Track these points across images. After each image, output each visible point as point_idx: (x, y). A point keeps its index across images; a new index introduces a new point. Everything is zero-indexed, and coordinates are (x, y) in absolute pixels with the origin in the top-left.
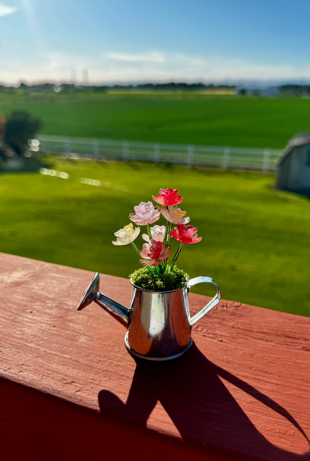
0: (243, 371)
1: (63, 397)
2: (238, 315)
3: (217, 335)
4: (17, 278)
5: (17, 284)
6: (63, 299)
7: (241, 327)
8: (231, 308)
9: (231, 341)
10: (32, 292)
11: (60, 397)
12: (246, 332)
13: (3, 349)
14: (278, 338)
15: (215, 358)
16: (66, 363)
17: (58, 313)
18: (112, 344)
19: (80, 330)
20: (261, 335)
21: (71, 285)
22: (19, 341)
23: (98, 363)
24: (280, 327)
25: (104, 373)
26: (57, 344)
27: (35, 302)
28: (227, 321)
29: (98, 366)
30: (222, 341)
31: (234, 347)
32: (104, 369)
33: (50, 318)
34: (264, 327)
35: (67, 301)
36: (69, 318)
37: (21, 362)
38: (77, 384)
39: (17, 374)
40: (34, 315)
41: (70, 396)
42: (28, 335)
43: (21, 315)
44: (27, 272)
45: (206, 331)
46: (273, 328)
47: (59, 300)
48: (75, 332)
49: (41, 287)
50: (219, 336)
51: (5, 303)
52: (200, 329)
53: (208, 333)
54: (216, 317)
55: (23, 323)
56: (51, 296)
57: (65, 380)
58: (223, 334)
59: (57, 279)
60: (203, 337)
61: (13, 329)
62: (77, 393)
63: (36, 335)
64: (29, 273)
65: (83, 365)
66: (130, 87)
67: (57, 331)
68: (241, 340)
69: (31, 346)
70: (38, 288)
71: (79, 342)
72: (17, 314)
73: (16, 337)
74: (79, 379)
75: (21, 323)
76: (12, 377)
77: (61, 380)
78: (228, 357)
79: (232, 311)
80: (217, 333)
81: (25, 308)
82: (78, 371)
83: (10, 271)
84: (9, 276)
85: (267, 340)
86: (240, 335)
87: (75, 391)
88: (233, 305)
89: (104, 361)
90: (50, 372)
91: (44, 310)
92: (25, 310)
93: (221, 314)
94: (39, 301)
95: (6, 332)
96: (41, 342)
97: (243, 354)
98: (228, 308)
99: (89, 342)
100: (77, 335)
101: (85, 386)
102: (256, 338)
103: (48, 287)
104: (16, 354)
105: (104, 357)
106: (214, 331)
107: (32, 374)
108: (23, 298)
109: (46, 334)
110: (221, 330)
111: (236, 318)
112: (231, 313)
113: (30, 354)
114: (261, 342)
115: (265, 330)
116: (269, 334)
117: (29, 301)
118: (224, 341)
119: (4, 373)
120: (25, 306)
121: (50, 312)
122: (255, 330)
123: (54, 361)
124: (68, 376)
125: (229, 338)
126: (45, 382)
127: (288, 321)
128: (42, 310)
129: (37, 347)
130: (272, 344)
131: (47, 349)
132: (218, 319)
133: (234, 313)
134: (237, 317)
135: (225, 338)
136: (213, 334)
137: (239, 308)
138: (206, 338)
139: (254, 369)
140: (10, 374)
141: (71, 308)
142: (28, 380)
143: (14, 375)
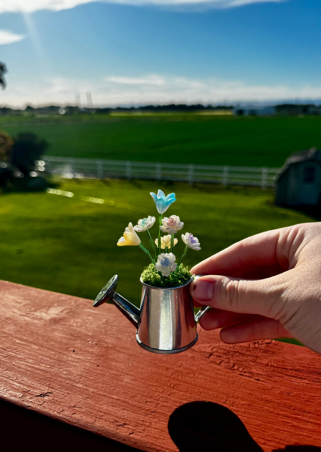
0: (283, 411)
1: (118, 440)
2: (270, 352)
3: (253, 374)
4: (54, 314)
5: (55, 321)
6: (102, 336)
7: (275, 365)
8: (263, 345)
9: (267, 380)
10: (71, 329)
11: (115, 440)
12: (280, 369)
13: (53, 390)
14: (310, 376)
15: (255, 398)
16: (115, 404)
17: (100, 351)
18: (156, 384)
19: (123, 369)
20: (294, 373)
21: (106, 321)
22: (67, 382)
23: (145, 404)
24: (311, 364)
25: (153, 414)
26: (104, 384)
27: (76, 340)
28: (262, 359)
29: (146, 407)
30: (259, 380)
31: (271, 386)
32: (152, 410)
33: (92, 357)
34: (296, 365)
35: (106, 338)
36: (110, 357)
37: (72, 404)
38: (129, 426)
39: (71, 417)
40: (76, 354)
41: (124, 439)
42: (75, 375)
43: (64, 354)
44: (63, 308)
45: (242, 369)
46: (305, 366)
47: (98, 337)
48: (119, 372)
49: (79, 324)
50: (255, 375)
51: (47, 341)
52: (236, 367)
53: (245, 372)
54: (250, 355)
55: (68, 362)
56: (90, 334)
57: (117, 422)
58: (259, 372)
59: (92, 315)
60: (241, 376)
61: (59, 368)
62: (131, 436)
63: (81, 375)
64: (65, 310)
65: (131, 406)
66: (132, 109)
67: (102, 370)
68: (277, 378)
69: (79, 386)
70: (76, 325)
71: (125, 382)
72: (60, 353)
73: (64, 378)
74: (130, 421)
75: (65, 363)
76: (67, 420)
77: (113, 422)
78: (267, 396)
79: (264, 349)
80: (253, 372)
81: (67, 346)
82: (128, 412)
83: (47, 308)
84: (46, 313)
85: (301, 378)
86: (275, 373)
87: (128, 434)
88: (265, 342)
89: (151, 402)
90: (102, 414)
91: (85, 349)
92: (67, 348)
93: (254, 352)
94: (79, 339)
95: (53, 372)
96: (88, 382)
97: (281, 392)
98: (260, 346)
99: (133, 382)
100: (120, 375)
101: (137, 427)
102: (290, 376)
103: (86, 323)
104: (66, 396)
105: (150, 398)
106: (250, 370)
107: (85, 416)
108: (64, 336)
109: (92, 374)
110: (257, 369)
111: (269, 356)
112: (264, 350)
113: (79, 395)
114: (296, 380)
115: (298, 367)
116: (302, 371)
117: (70, 339)
118: (260, 379)
119: (58, 415)
120: (66, 344)
121: (91, 350)
122: (289, 368)
123: (103, 402)
124: (120, 418)
125: (265, 377)
126: (99, 425)
127: (318, 358)
128: (83, 349)
129: (85, 387)
130: (306, 381)
131: (95, 389)
132: (252, 356)
133: (266, 350)
134: (269, 354)
135: (262, 377)
136: (250, 372)
137: (270, 345)
138: (244, 377)
139: (292, 408)
140: (65, 417)
141: (110, 346)
142: (82, 423)
143: (68, 418)
